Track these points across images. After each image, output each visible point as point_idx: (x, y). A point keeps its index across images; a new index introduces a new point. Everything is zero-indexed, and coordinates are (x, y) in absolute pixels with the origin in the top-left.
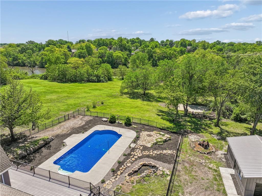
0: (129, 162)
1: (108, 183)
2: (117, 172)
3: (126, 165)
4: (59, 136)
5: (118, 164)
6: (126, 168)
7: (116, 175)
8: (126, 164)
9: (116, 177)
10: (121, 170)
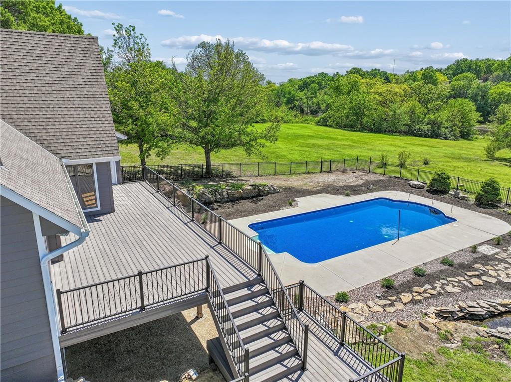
0: (456, 284)
1: (354, 309)
2: (400, 293)
3: (443, 288)
4: (293, 190)
5: (413, 276)
6: (439, 294)
7: (393, 298)
8: (443, 284)
9: (391, 305)
10: (415, 294)
